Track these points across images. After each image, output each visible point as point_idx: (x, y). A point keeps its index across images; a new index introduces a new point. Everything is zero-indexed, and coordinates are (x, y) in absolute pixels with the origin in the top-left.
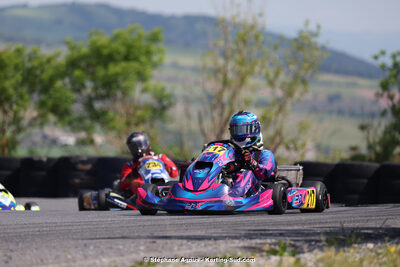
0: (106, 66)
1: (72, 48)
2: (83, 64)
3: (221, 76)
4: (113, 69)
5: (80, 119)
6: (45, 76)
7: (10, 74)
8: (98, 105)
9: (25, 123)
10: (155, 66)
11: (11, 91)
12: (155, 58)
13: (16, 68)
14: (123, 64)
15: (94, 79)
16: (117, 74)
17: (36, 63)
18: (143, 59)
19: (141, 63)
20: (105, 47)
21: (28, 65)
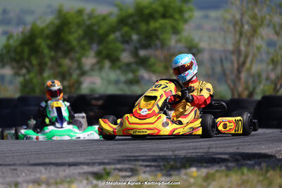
0: (147, 23)
1: (121, 9)
2: (130, 21)
3: (238, 28)
4: (154, 25)
5: (128, 65)
6: (101, 31)
7: (73, 30)
8: (142, 53)
9: (87, 67)
10: (186, 21)
11: (75, 43)
12: (187, 15)
13: (79, 25)
14: (161, 21)
15: (138, 33)
16: (156, 29)
17: (93, 21)
18: (177, 16)
19: (175, 19)
20: (146, 8)
21: (88, 23)
